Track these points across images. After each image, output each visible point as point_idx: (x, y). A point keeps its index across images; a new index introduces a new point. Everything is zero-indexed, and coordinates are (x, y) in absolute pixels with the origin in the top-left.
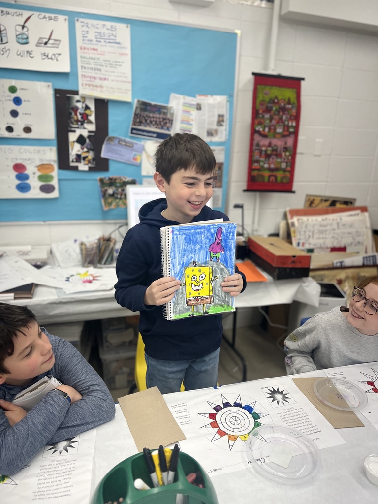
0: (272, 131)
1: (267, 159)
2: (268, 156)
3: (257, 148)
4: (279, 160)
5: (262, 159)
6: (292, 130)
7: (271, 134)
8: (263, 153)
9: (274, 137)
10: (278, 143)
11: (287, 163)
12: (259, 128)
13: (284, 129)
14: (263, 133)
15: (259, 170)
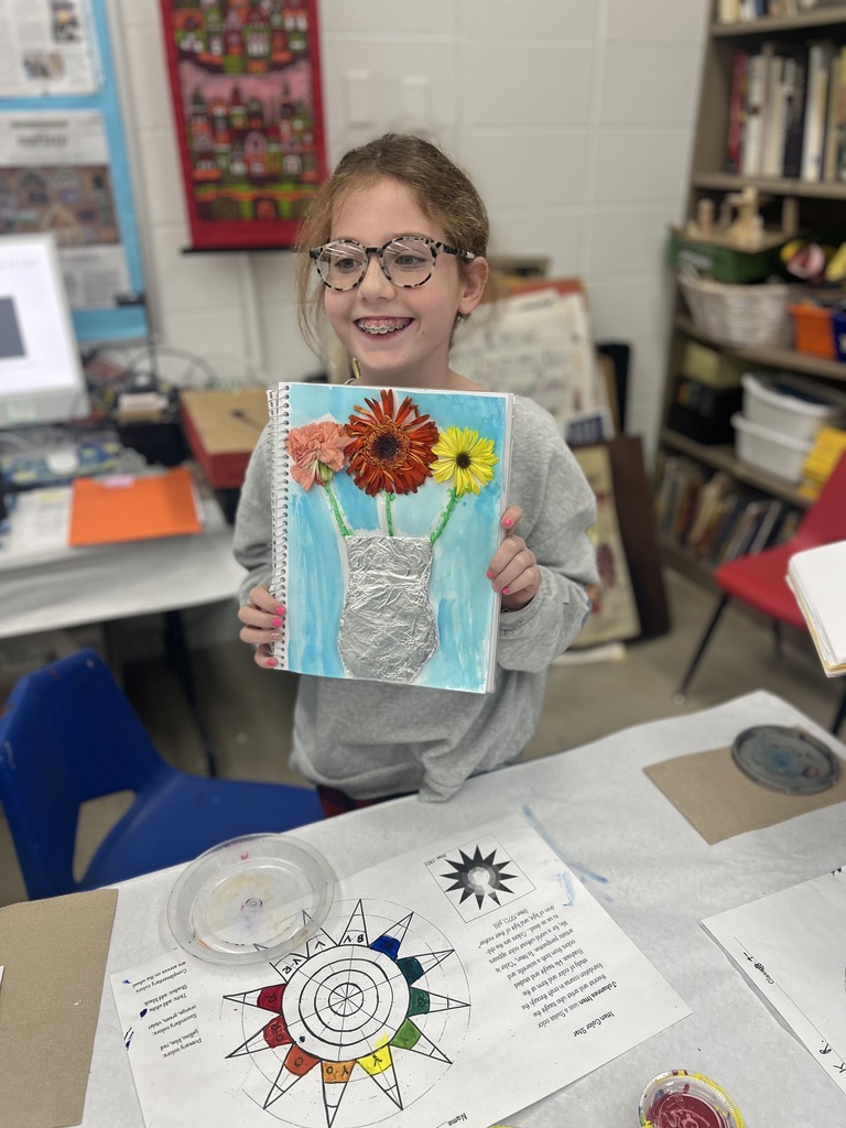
0: (235, 50)
1: (238, 146)
2: (238, 136)
3: (198, 109)
4: (274, 148)
5: (222, 147)
6: (297, 45)
7: (233, 60)
8: (221, 125)
9: (246, 71)
10: (262, 89)
11: (301, 155)
12: (191, 42)
13: (271, 41)
14: (205, 57)
15: (218, 182)
